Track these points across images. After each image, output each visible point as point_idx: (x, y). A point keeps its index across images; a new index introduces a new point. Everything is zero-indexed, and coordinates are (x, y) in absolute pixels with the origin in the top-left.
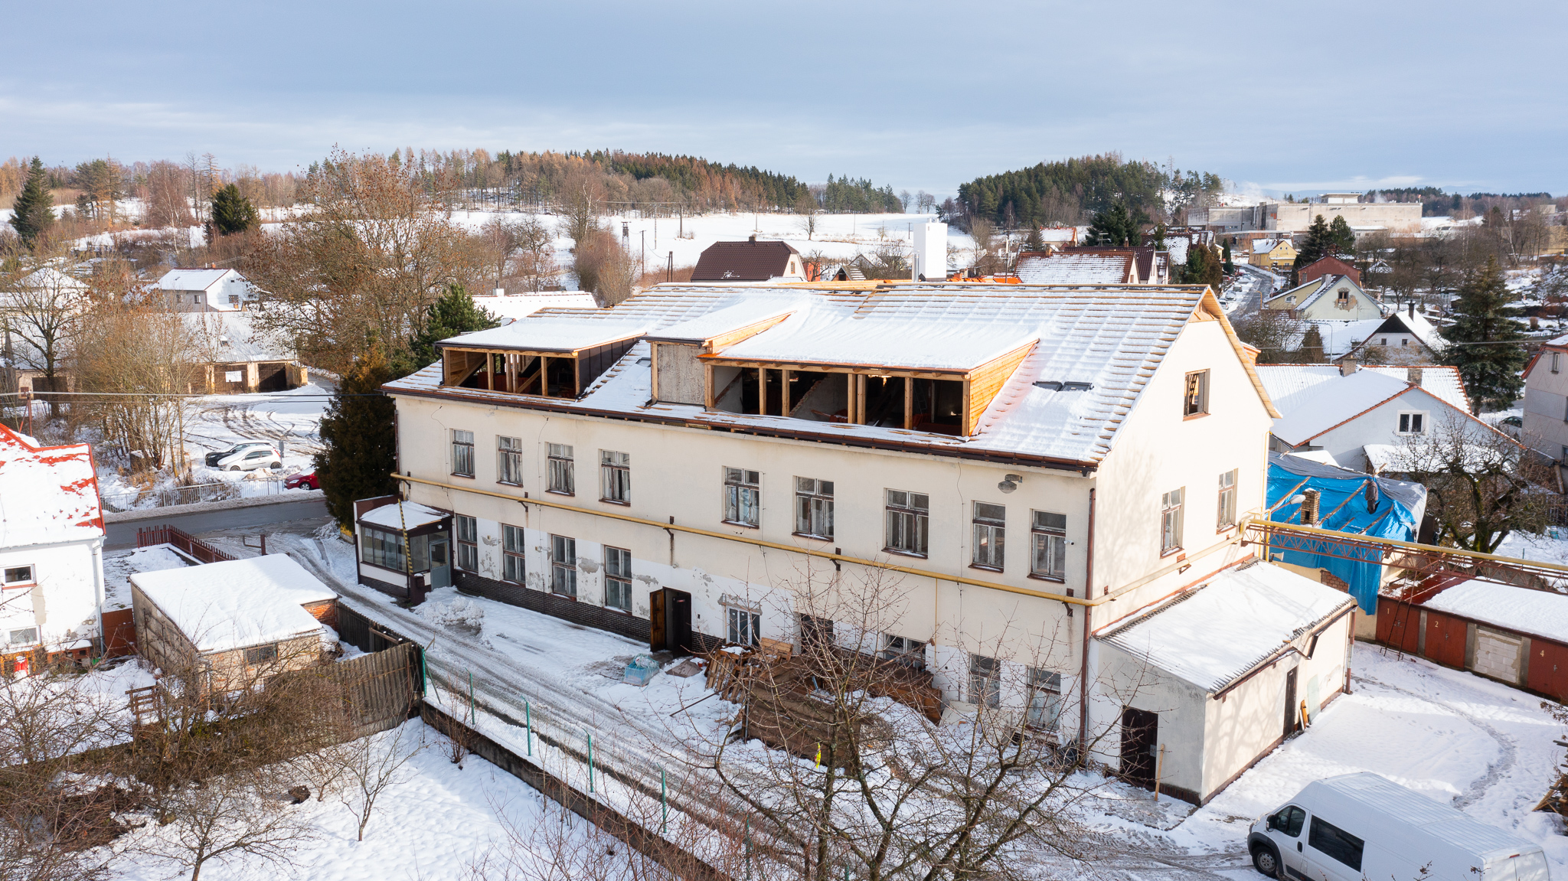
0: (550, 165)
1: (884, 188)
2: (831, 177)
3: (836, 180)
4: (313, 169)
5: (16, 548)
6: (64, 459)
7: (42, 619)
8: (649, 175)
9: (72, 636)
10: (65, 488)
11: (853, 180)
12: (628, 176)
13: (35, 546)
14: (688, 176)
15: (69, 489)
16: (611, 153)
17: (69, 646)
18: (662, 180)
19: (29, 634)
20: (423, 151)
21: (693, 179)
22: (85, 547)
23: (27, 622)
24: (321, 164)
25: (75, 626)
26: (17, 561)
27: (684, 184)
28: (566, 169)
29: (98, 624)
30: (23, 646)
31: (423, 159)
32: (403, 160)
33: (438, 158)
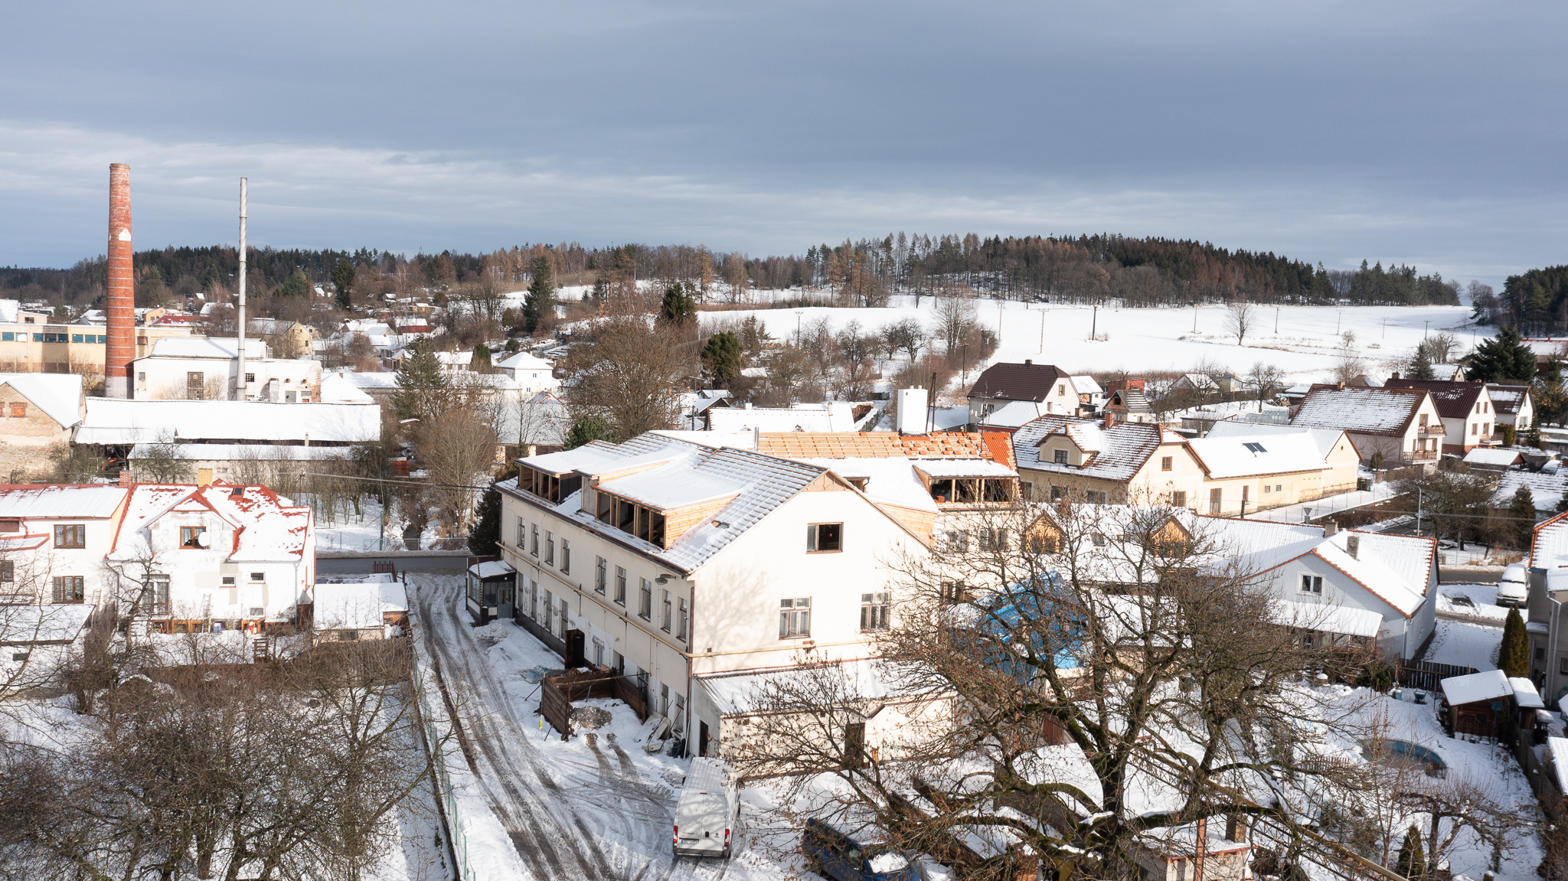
0: (1035, 251)
1: (1432, 276)
2: (1365, 263)
3: (1371, 267)
4: (811, 253)
5: (255, 562)
6: (295, 514)
7: (266, 604)
8: (1139, 262)
9: (282, 615)
10: (290, 531)
11: (1393, 267)
12: (1115, 263)
13: (265, 561)
14: (1181, 264)
15: (292, 532)
16: (1108, 236)
17: (278, 620)
18: (1150, 268)
19: (260, 611)
20: (916, 236)
21: (1187, 267)
22: (292, 565)
23: (258, 604)
24: (818, 248)
25: (283, 609)
26: (258, 569)
27: (1176, 272)
28: (1051, 258)
29: (295, 610)
30: (257, 617)
31: (914, 244)
32: (894, 245)
33: (928, 243)
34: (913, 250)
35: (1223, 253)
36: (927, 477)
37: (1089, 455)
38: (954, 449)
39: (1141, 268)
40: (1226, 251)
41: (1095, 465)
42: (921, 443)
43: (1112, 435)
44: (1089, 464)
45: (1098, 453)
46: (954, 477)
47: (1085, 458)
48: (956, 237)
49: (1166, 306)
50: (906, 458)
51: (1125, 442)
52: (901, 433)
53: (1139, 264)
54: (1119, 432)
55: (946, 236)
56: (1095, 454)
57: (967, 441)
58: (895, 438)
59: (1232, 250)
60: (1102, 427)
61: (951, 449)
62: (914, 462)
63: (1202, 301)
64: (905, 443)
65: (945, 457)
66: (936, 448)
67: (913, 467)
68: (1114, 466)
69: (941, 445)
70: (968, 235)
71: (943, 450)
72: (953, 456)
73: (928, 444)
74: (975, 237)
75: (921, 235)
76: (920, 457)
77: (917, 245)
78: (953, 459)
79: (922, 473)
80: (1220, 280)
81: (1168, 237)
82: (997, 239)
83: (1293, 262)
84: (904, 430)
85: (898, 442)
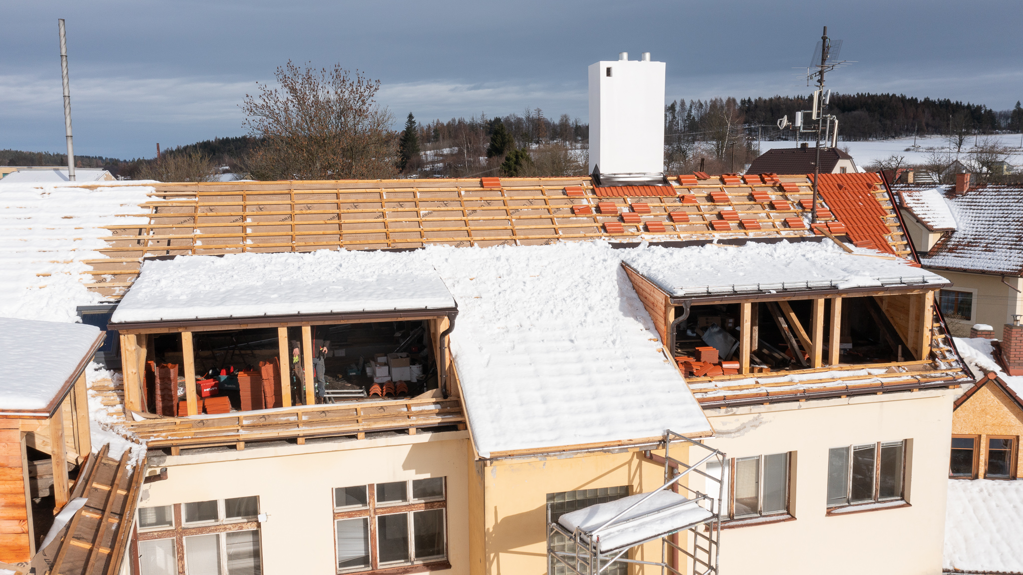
14: (885, 110)
18: (862, 112)
21: (889, 111)
27: (881, 115)
31: (691, 107)
32: (678, 108)
33: (701, 105)
34: (690, 111)
35: (913, 101)
36: (659, 298)
37: (938, 236)
38: (741, 215)
39: (856, 113)
40: (916, 99)
41: (951, 250)
42: (653, 203)
43: (971, 205)
44: (939, 249)
45: (953, 231)
46: (747, 295)
47: (933, 239)
48: (721, 100)
49: (874, 139)
50: (603, 243)
51: (998, 213)
52: (596, 179)
53: (854, 110)
54: (981, 199)
55: (714, 99)
56: (948, 233)
57: (774, 196)
58: (579, 192)
59: (921, 99)
60: (951, 194)
61: (733, 216)
62: (626, 254)
63: (901, 134)
64: (606, 204)
65: (717, 236)
66: (693, 215)
67: (624, 266)
68: (987, 249)
69: (705, 206)
70: (729, 98)
71: (711, 217)
72: (740, 234)
73: (671, 203)
74: (734, 100)
75: (696, 100)
76: (648, 237)
77: (693, 108)
78: (740, 242)
79: (646, 287)
80: (913, 119)
81: (872, 93)
82: (749, 99)
83: (966, 105)
84: (605, 170)
85: (588, 200)
